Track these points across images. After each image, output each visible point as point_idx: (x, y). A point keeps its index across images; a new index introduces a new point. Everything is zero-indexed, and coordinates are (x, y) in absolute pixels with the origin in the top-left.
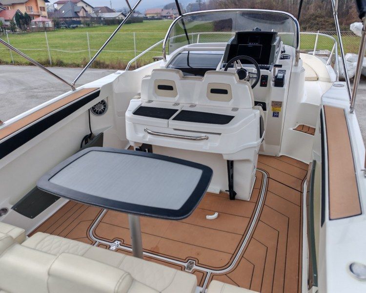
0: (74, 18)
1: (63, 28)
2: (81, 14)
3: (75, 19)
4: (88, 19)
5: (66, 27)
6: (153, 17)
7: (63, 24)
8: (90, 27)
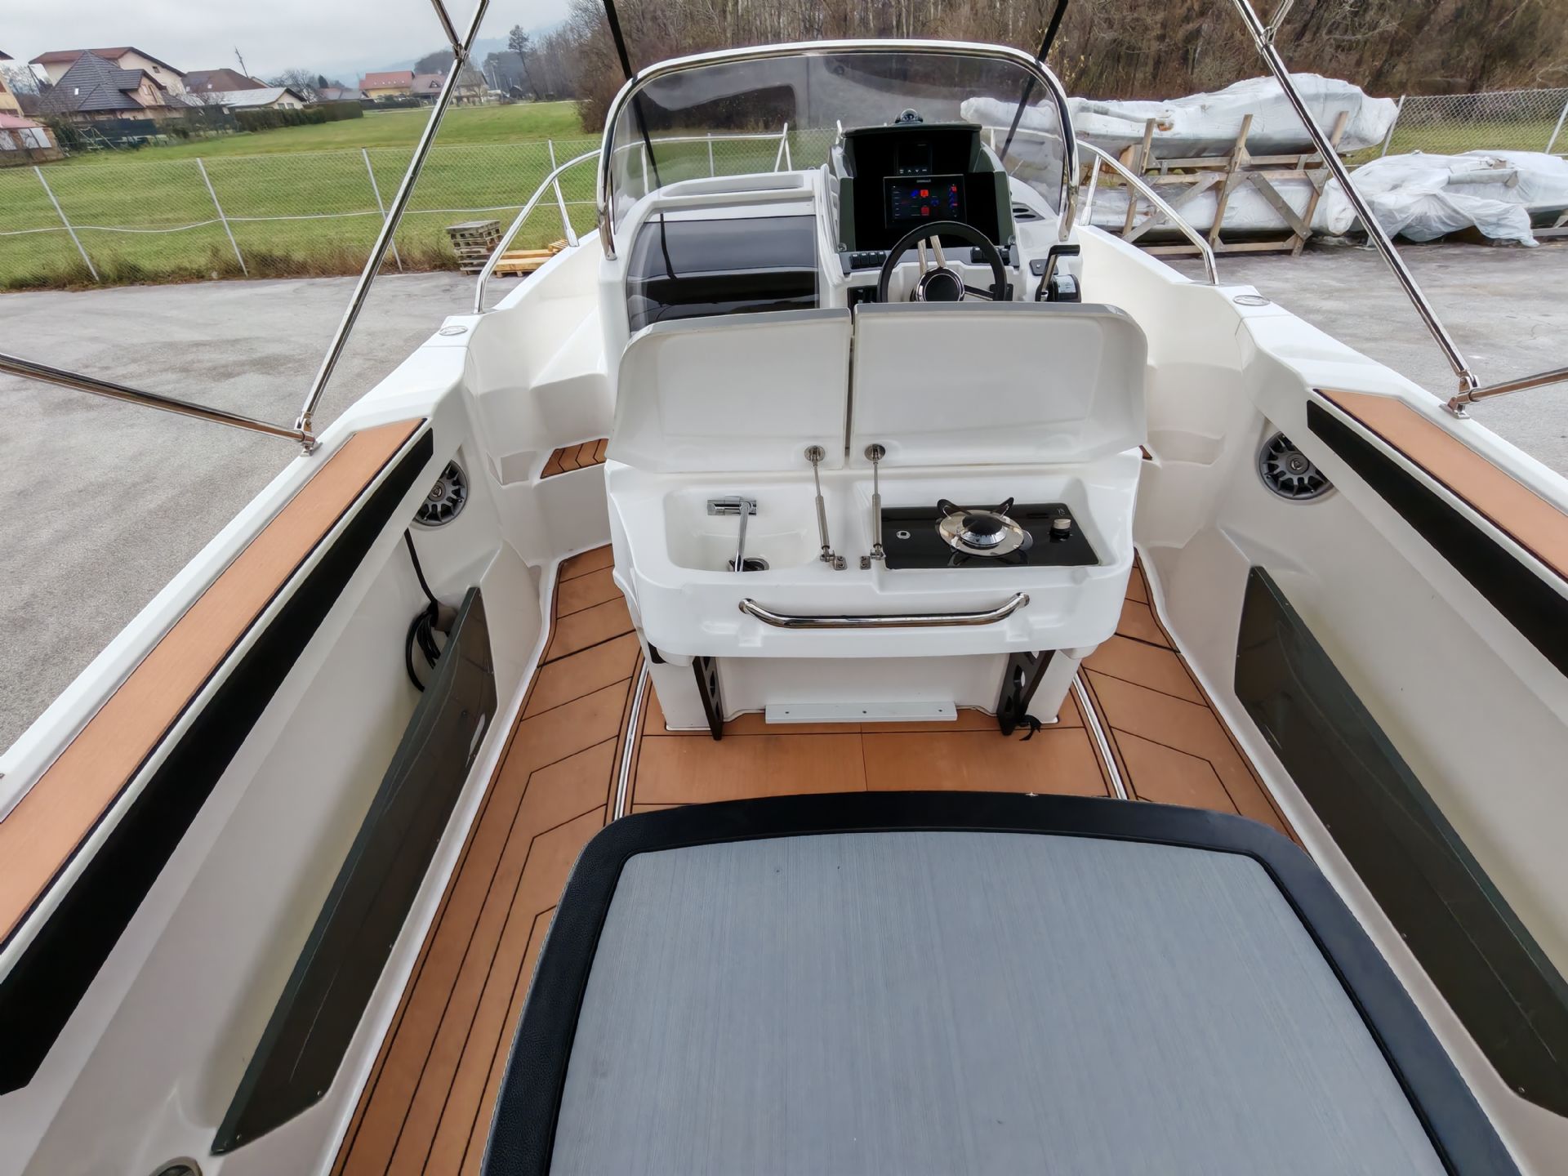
0: (122, 111)
1: (95, 150)
2: (145, 96)
3: (126, 116)
4: (176, 115)
5: (102, 143)
6: (389, 98)
7: (89, 134)
8: (192, 142)
